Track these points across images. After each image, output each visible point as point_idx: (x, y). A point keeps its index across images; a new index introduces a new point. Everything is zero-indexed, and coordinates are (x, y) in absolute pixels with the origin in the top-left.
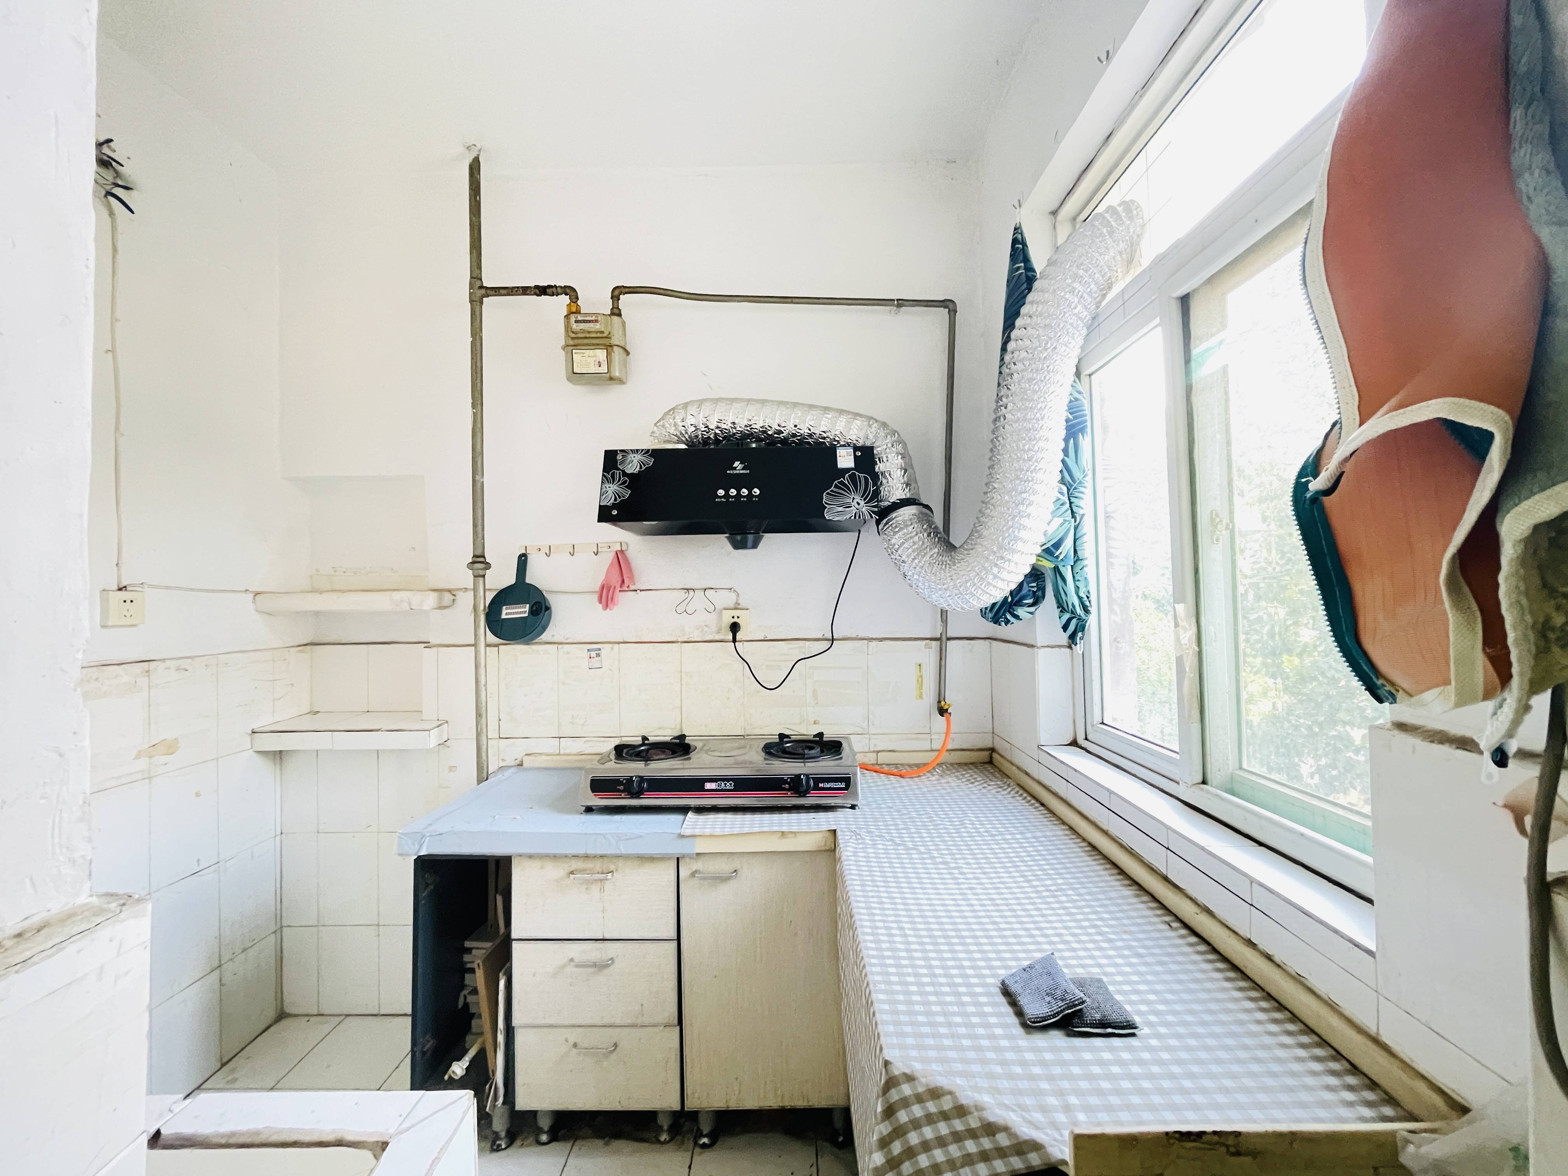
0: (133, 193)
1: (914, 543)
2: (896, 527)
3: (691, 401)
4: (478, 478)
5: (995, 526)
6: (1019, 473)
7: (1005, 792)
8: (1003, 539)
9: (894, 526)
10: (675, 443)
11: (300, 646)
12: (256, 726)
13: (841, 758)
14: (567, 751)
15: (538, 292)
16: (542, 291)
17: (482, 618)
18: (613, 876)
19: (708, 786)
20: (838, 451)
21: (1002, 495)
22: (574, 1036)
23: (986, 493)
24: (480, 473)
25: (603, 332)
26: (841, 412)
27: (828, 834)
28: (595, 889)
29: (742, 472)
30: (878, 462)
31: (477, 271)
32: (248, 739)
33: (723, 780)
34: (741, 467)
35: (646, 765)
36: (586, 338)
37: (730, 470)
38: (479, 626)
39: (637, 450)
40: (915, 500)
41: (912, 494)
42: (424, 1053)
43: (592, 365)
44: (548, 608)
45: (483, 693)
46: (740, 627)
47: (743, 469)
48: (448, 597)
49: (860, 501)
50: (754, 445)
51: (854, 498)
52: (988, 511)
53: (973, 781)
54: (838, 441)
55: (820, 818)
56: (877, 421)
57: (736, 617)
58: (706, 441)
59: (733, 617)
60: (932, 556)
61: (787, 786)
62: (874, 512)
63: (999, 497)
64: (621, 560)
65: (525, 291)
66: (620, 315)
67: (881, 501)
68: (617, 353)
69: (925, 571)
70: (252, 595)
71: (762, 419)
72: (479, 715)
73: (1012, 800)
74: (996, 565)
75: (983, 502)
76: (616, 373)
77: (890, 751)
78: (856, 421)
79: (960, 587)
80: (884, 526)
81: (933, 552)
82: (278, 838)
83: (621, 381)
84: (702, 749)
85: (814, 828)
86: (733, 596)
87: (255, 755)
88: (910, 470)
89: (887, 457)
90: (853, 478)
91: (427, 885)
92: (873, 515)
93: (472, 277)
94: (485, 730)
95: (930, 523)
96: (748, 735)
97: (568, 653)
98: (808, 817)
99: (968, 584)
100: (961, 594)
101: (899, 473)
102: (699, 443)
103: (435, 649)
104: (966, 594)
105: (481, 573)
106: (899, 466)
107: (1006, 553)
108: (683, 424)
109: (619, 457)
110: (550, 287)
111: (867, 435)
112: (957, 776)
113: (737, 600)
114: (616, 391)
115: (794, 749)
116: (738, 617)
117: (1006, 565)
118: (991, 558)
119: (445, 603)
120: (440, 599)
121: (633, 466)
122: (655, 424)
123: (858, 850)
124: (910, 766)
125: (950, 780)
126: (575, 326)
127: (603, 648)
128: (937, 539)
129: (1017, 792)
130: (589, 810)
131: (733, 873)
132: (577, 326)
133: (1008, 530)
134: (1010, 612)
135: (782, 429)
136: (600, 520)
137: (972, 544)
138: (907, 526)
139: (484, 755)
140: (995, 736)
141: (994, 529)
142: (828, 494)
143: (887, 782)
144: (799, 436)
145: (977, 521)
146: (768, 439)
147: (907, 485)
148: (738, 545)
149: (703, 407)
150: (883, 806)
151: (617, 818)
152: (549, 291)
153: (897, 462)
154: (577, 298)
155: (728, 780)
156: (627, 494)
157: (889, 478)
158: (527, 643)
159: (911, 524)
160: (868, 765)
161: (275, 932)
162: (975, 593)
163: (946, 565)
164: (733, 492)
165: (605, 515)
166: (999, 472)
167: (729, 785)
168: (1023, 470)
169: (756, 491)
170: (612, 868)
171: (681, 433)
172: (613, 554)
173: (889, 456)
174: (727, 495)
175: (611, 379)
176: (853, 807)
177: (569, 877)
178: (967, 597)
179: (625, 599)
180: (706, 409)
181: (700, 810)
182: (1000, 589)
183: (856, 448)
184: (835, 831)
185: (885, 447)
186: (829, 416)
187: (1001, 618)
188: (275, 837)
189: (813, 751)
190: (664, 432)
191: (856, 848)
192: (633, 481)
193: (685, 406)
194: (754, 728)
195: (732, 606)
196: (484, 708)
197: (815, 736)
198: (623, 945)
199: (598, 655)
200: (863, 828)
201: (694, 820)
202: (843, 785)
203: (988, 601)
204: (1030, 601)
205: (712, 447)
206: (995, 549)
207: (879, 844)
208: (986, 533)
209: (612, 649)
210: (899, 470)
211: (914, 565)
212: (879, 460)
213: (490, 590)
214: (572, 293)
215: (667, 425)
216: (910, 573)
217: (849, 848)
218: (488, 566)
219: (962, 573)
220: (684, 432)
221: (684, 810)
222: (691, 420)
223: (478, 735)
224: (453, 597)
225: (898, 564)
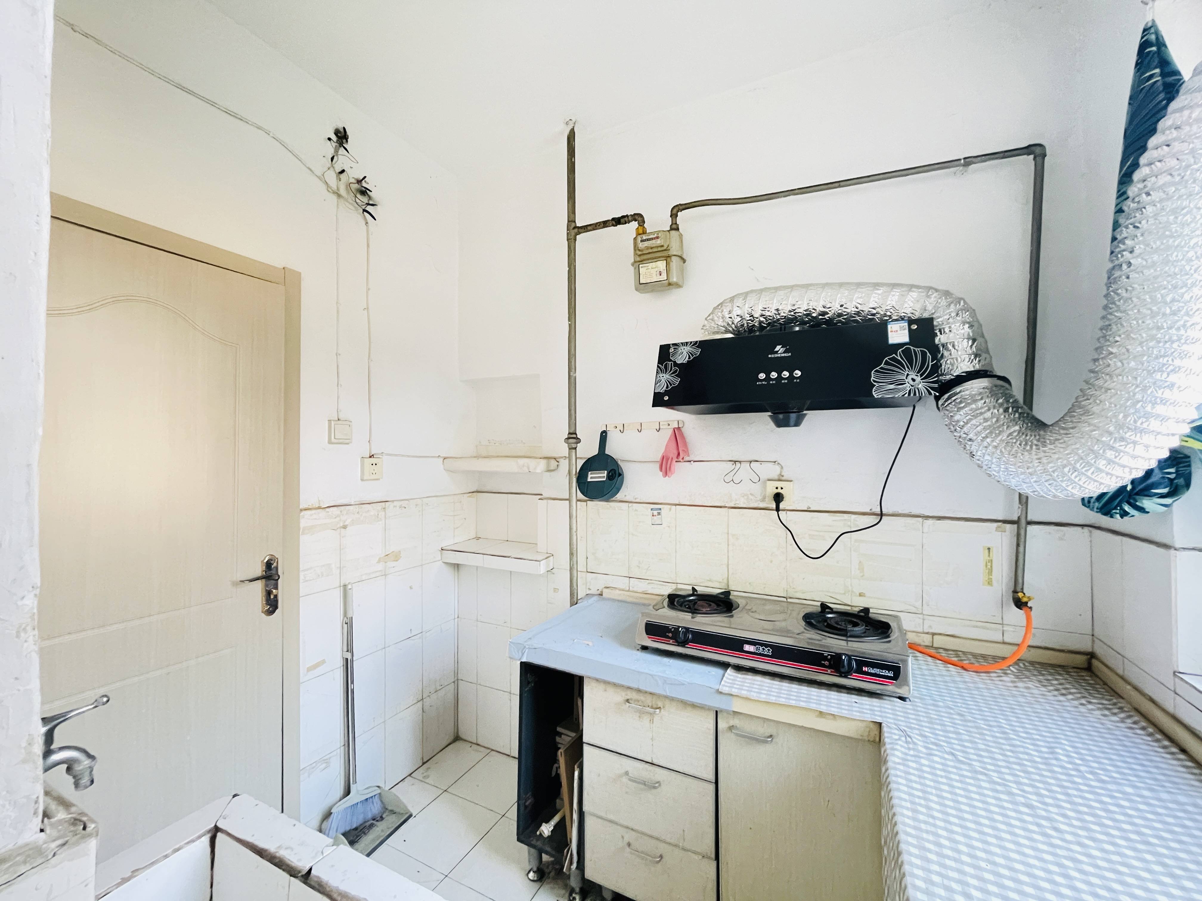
0: (378, 207)
1: (986, 420)
2: (961, 402)
3: (736, 296)
4: (572, 374)
5: (1112, 400)
6: (1154, 332)
7: (1115, 718)
8: (1126, 417)
9: (958, 401)
10: (722, 333)
11: (470, 493)
12: (444, 545)
13: (890, 641)
14: (635, 589)
15: (614, 223)
16: (618, 221)
17: (574, 480)
18: (660, 711)
19: (747, 648)
20: (889, 327)
21: (1125, 362)
22: (629, 836)
23: (1095, 360)
24: (573, 370)
25: (662, 246)
26: (894, 286)
27: (872, 725)
28: (646, 719)
29: (783, 355)
30: (938, 334)
31: (572, 216)
32: (439, 553)
33: (762, 645)
34: (782, 350)
35: (693, 618)
36: (649, 253)
37: (771, 354)
38: (572, 486)
39: (687, 343)
40: (986, 371)
41: (983, 366)
42: (526, 807)
43: (654, 275)
44: (620, 475)
45: (575, 538)
46: (783, 498)
47: (784, 353)
48: (553, 463)
49: (915, 377)
50: (797, 329)
51: (908, 375)
52: (1100, 382)
53: (1064, 692)
54: (890, 317)
55: (862, 704)
56: (937, 290)
57: (779, 488)
58: (751, 329)
59: (777, 488)
60: (1011, 434)
61: (827, 663)
62: (932, 388)
63: (1119, 364)
64: (677, 435)
65: (605, 224)
66: (678, 229)
67: (942, 375)
68: (675, 261)
69: (1001, 451)
70: (442, 459)
71: (806, 303)
72: (571, 554)
73: (1129, 733)
74: (1112, 448)
75: (1092, 371)
76: (674, 279)
77: (948, 635)
78: (911, 293)
79: (1053, 472)
80: (946, 401)
81: (1012, 430)
82: (456, 620)
83: (678, 286)
84: (744, 608)
85: (857, 715)
86: (777, 468)
87: (443, 564)
88: (980, 340)
89: (950, 327)
90: (907, 354)
91: (529, 683)
92: (932, 392)
93: (569, 221)
94: (575, 566)
95: (1008, 397)
96: (790, 598)
97: (636, 510)
98: (850, 699)
99: (1066, 470)
100: (1055, 480)
101: (966, 344)
102: (745, 331)
103: (545, 501)
104: (1062, 481)
105: (574, 446)
106: (966, 336)
107: (1129, 434)
108: (730, 315)
109: (672, 350)
110: (623, 217)
111: (926, 306)
112: (1040, 681)
113: (781, 472)
114: (675, 295)
115: (837, 623)
116: (782, 488)
117: (1129, 449)
118: (1104, 439)
119: (552, 468)
120: (548, 465)
121: (682, 357)
122: (706, 319)
123: (909, 758)
124: (975, 656)
125: (1030, 684)
126: (641, 245)
127: (663, 508)
128: (1017, 415)
129: (1135, 723)
130: (644, 648)
131: (768, 737)
132: (642, 245)
133: (1134, 404)
134: (1130, 504)
135: (827, 310)
136: (655, 405)
137: (1071, 422)
138: (975, 401)
139: (575, 586)
140: (1096, 641)
141: (1111, 403)
142: (876, 371)
143: (945, 673)
144: (845, 315)
145: (1081, 394)
146: (813, 321)
147: (976, 356)
148: (780, 424)
149: (748, 298)
150: (941, 704)
151: (666, 660)
152: (622, 220)
153: (963, 331)
154: (644, 222)
155: (766, 646)
156: (677, 381)
157: (953, 350)
158: (607, 500)
159: (982, 399)
160: (920, 645)
161: (454, 682)
162: (1076, 480)
163: (1031, 447)
164: (774, 375)
165: (658, 401)
166: (1119, 333)
167: (767, 651)
168: (1162, 328)
169: (798, 373)
170: (660, 704)
171: (728, 324)
172: (670, 432)
173: (953, 326)
174: (768, 378)
175: (670, 284)
176: (902, 699)
177: (625, 704)
178: (1064, 485)
179: (680, 469)
180: (751, 300)
181: (739, 668)
182: (1117, 477)
183: (911, 322)
184: (880, 724)
185: (947, 317)
186: (879, 292)
187: (1115, 508)
188: (454, 619)
189: (856, 629)
190: (713, 325)
191: (906, 754)
192: (684, 370)
193: (732, 299)
194: (796, 592)
195: (776, 478)
196: (575, 549)
197: (861, 611)
198: (668, 773)
199: (659, 514)
200: (915, 728)
201: (732, 678)
202: (891, 674)
203: (1094, 490)
204: (1165, 491)
205: (758, 334)
206: (1112, 429)
207: (936, 755)
208: (1096, 409)
209: (670, 509)
210: (966, 340)
211: (985, 444)
212: (940, 331)
213: (581, 458)
214: (640, 219)
215: (716, 318)
216: (979, 454)
217: (897, 753)
218: (578, 440)
219: (1057, 456)
220: (730, 323)
221: (725, 666)
222: (737, 311)
223: (571, 569)
224: (557, 463)
225: (963, 442)
